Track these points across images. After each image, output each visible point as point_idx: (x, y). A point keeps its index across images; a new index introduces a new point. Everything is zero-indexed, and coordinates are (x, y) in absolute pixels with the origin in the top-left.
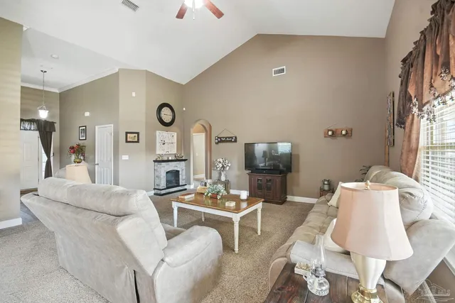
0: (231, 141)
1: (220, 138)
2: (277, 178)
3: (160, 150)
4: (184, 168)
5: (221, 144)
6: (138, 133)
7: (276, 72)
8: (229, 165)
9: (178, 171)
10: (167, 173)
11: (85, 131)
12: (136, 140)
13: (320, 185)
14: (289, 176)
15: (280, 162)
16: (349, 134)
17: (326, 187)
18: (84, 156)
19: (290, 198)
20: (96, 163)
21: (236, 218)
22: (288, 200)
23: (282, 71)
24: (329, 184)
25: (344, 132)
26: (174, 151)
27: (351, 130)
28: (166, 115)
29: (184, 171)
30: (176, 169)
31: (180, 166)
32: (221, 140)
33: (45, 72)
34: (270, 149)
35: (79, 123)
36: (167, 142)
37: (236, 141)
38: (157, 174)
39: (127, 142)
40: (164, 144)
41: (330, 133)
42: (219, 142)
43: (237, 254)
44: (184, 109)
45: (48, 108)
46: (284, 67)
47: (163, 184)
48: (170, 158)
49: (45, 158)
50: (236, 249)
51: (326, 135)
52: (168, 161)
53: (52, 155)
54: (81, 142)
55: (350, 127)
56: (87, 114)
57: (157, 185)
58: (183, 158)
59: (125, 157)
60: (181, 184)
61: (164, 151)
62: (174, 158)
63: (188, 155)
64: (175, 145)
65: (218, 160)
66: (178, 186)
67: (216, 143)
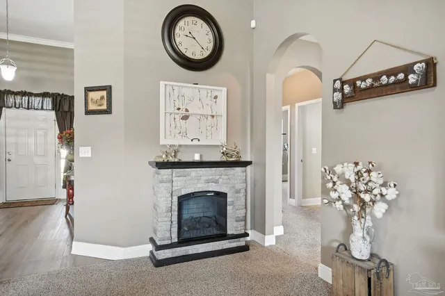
0: (402, 87)
1: (352, 83)
3: (170, 138)
4: (242, 186)
5: (351, 107)
6: (109, 89)
9: (225, 195)
10: (182, 199)
12: (104, 107)
26: (220, 138)
29: (241, 196)
30: (214, 188)
31: (229, 182)
36: (196, 113)
39: (87, 112)
40: (185, 118)
42: (345, 100)
44: (253, 24)
58: (243, 158)
60: (229, 232)
61: (185, 135)
62: (217, 157)
63: (261, 150)
64: (223, 122)
65: (338, 169)
66: (224, 236)
67: (339, 105)
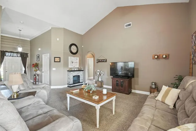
0: (104, 61)
1: (99, 60)
2: (126, 81)
3: (70, 66)
4: (82, 74)
5: (99, 63)
6: (60, 58)
7: (126, 26)
8: (103, 73)
9: (79, 76)
10: (74, 76)
11: (39, 57)
13: (150, 85)
14: (133, 79)
15: (129, 72)
16: (167, 57)
17: (154, 86)
18: (38, 68)
19: (133, 91)
20: (43, 71)
21: (98, 107)
22: (132, 92)
23: (130, 25)
24: (155, 85)
25: (164, 56)
26: (78, 66)
27: (169, 55)
28: (74, 49)
29: (82, 76)
30: (78, 75)
31: (80, 73)
32: (99, 61)
33: (21, 30)
34: (125, 66)
35: (37, 53)
36: (74, 62)
37: (106, 61)
38: (69, 77)
39: (55, 62)
40: (72, 63)
41: (156, 57)
42: (98, 62)
43: (98, 129)
44: (83, 46)
45: (22, 47)
46: (131, 23)
47: (72, 82)
48: (75, 70)
49: (24, 69)
50: (98, 126)
51: (154, 58)
52: (74, 71)
53: (27, 67)
54: (37, 62)
55: (168, 53)
56: (40, 49)
57: (69, 82)
58: (82, 70)
59: (54, 69)
60: (80, 82)
61: (73, 66)
62: (77, 70)
63: (85, 68)
64: (78, 63)
65: (98, 71)
66: (79, 83)
67: (97, 63)
